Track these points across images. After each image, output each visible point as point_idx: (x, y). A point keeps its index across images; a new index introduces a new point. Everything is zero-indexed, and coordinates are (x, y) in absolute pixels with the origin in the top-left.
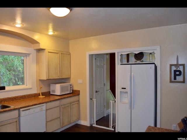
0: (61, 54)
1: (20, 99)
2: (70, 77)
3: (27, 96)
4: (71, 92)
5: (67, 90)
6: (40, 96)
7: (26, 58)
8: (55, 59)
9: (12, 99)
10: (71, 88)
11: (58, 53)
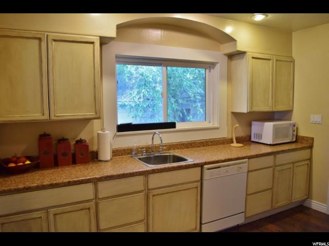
0: (277, 60)
1: (199, 147)
2: (290, 109)
3: (211, 142)
4: (294, 140)
5: (287, 136)
6: (232, 142)
7: (210, 71)
8: (265, 70)
9: (186, 145)
10: (294, 131)
11: (270, 60)
